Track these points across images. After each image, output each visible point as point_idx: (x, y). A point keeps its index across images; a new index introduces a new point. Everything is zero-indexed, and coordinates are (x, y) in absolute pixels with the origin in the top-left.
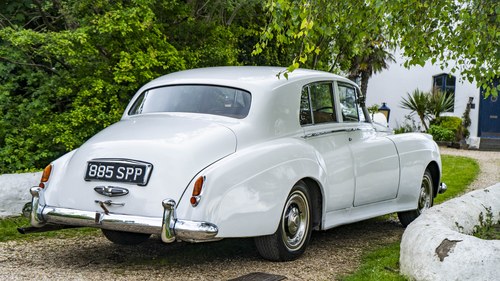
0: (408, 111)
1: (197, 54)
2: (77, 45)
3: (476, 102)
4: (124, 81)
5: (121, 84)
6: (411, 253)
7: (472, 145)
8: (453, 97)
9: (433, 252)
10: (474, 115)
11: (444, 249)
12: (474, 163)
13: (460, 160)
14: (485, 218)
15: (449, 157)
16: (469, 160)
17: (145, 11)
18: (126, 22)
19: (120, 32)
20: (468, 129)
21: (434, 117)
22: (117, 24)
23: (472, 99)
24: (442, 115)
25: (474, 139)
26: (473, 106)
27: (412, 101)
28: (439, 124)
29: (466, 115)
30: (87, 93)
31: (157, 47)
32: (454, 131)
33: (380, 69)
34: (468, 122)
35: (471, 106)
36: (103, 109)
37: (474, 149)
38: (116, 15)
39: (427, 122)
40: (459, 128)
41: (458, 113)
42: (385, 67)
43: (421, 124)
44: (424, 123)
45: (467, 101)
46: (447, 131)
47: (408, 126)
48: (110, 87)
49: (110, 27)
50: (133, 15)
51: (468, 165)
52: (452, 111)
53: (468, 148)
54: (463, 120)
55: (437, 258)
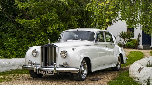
0: (120, 38)
1: (67, 24)
2: (37, 23)
3: (141, 34)
4: (50, 32)
5: (49, 33)
6: (132, 72)
7: (140, 48)
8: (134, 33)
9: (137, 71)
10: (141, 38)
11: (140, 70)
12: (142, 53)
13: (137, 52)
14: (148, 63)
15: (134, 51)
16: (140, 52)
17: (55, 14)
18: (50, 16)
19: (48, 19)
20: (139, 43)
21: (128, 39)
22: (48, 17)
23: (140, 33)
24: (131, 39)
25: (141, 46)
26: (140, 36)
27: (121, 35)
28: (130, 42)
29: (138, 39)
30: (39, 36)
31: (58, 23)
32: (135, 44)
33: (111, 25)
34: (139, 41)
35: (139, 36)
36: (44, 40)
37: (141, 49)
38: (47, 15)
39: (126, 41)
40: (136, 43)
41: (136, 38)
42: (112, 24)
43: (124, 42)
44: (125, 41)
45: (138, 34)
46: (133, 44)
47: (120, 43)
48: (46, 34)
49: (46, 18)
50: (52, 15)
51: (140, 54)
52: (134, 37)
53: (139, 49)
54: (137, 40)
55: (138, 72)
